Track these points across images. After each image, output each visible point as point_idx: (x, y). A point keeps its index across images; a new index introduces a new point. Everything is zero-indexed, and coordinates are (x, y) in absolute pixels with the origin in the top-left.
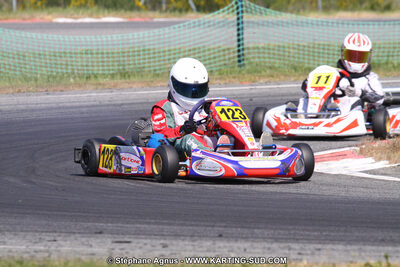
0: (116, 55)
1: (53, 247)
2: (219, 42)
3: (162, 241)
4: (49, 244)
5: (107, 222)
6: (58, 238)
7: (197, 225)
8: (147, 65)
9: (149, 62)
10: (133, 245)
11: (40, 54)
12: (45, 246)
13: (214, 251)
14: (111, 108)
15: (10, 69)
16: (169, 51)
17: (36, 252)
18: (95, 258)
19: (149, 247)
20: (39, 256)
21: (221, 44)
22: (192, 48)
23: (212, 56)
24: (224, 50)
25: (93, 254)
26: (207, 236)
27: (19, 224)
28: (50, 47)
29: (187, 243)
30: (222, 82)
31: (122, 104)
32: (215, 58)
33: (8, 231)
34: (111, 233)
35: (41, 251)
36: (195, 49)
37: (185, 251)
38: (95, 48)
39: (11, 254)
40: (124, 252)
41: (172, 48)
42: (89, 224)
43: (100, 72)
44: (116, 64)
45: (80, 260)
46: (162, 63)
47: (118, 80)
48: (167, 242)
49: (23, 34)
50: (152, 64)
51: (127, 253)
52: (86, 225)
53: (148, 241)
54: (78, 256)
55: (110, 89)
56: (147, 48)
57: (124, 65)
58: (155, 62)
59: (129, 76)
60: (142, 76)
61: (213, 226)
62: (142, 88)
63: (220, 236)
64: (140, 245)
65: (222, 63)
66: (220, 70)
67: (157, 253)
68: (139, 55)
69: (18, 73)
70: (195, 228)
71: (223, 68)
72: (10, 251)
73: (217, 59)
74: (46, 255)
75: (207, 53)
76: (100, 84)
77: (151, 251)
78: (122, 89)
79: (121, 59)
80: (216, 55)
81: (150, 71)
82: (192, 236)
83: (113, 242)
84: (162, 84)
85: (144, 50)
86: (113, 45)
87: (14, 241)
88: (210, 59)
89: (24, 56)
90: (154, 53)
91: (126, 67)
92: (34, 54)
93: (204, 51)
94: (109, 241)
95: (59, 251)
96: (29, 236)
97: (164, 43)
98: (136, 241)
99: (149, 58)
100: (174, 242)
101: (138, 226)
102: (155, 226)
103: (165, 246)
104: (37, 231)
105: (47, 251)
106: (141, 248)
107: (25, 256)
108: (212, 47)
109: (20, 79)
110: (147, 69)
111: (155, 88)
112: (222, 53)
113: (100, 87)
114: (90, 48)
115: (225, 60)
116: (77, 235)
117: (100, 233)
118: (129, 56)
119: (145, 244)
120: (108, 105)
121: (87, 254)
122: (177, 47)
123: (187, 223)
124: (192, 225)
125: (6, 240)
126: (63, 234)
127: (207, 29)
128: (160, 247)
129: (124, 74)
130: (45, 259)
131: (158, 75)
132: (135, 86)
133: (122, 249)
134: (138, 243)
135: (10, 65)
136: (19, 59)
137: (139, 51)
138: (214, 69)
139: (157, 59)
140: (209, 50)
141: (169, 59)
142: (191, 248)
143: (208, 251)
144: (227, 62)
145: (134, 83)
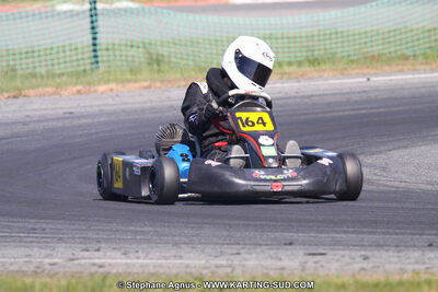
0: (304, 39)
1: (236, 261)
2: (424, 21)
3: (363, 253)
4: (232, 257)
5: (298, 231)
6: (242, 251)
7: (402, 234)
8: (340, 50)
9: (343, 47)
10: (328, 257)
11: (216, 41)
12: (228, 260)
13: (424, 263)
14: (298, 100)
15: (182, 59)
16: (366, 33)
17: (217, 267)
18: (286, 273)
19: (347, 259)
20: (221, 272)
21: (426, 23)
22: (392, 28)
23: (416, 38)
24: (429, 31)
25: (283, 269)
26: (414, 246)
27: (197, 235)
28: (228, 32)
29: (391, 253)
30: (428, 67)
31: (312, 96)
32: (418, 40)
33: (184, 243)
34: (303, 243)
35: (222, 266)
36: (395, 30)
37: (390, 263)
38: (280, 32)
39: (188, 270)
40: (318, 265)
41: (368, 29)
42: (277, 234)
43: (287, 59)
44: (304, 49)
45: (267, 275)
46: (357, 47)
47: (306, 68)
48: (368, 253)
49: (197, 17)
50: (346, 49)
51: (322, 266)
52: (272, 235)
53: (347, 252)
54: (265, 271)
55: (297, 79)
56: (339, 30)
57: (313, 51)
58: (349, 46)
59: (319, 64)
60: (334, 63)
61: (421, 234)
62: (334, 77)
63: (430, 245)
64: (337, 257)
65: (428, 45)
66: (425, 54)
67: (357, 266)
68: (330, 39)
69: (191, 63)
70: (401, 237)
71: (428, 51)
72: (187, 266)
73: (421, 41)
74: (229, 270)
75: (409, 34)
76: (285, 73)
77: (349, 264)
78: (311, 79)
79: (310, 44)
80: (421, 36)
81: (343, 57)
82: (397, 246)
83: (306, 254)
84: (357, 71)
85: (336, 33)
86: (301, 28)
87: (192, 255)
88: (413, 41)
89: (198, 43)
90: (348, 36)
91: (316, 53)
92: (210, 40)
93: (406, 32)
94: (301, 252)
95: (244, 266)
96: (209, 249)
97: (360, 24)
98: (332, 252)
99: (343, 42)
100: (376, 253)
101: (335, 235)
102: (354, 236)
103: (366, 258)
104: (217, 244)
105: (230, 266)
106: (338, 260)
107: (205, 271)
108: (415, 27)
109: (193, 70)
110: (338, 55)
111: (349, 76)
112: (426, 34)
113: (285, 77)
114: (274, 32)
115: (430, 42)
116: (264, 247)
117: (290, 244)
118: (319, 40)
119: (343, 256)
120: (295, 97)
121: (276, 269)
122: (374, 28)
123: (391, 231)
124: (396, 234)
125: (182, 254)
126: (248, 247)
127: (409, 7)
128: (360, 259)
129: (314, 62)
130: (227, 274)
131: (352, 61)
132: (326, 75)
133: (316, 263)
134: (335, 255)
135: (181, 54)
136: (192, 46)
137: (331, 34)
138: (418, 53)
139: (351, 43)
140: (412, 31)
141: (365, 43)
142: (396, 259)
143: (416, 263)
144: (433, 44)
145: (324, 71)
